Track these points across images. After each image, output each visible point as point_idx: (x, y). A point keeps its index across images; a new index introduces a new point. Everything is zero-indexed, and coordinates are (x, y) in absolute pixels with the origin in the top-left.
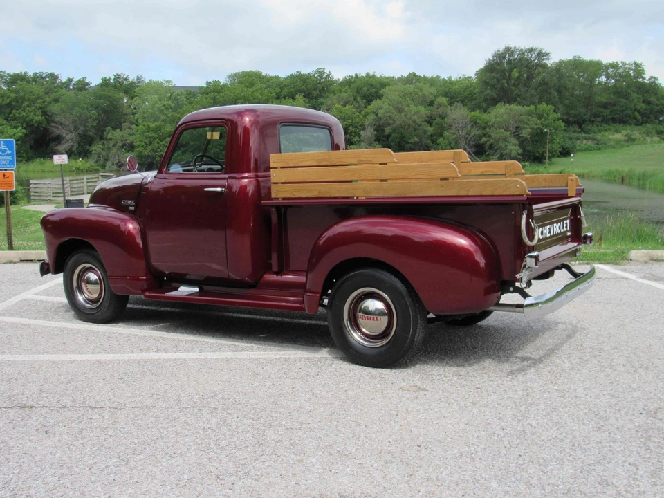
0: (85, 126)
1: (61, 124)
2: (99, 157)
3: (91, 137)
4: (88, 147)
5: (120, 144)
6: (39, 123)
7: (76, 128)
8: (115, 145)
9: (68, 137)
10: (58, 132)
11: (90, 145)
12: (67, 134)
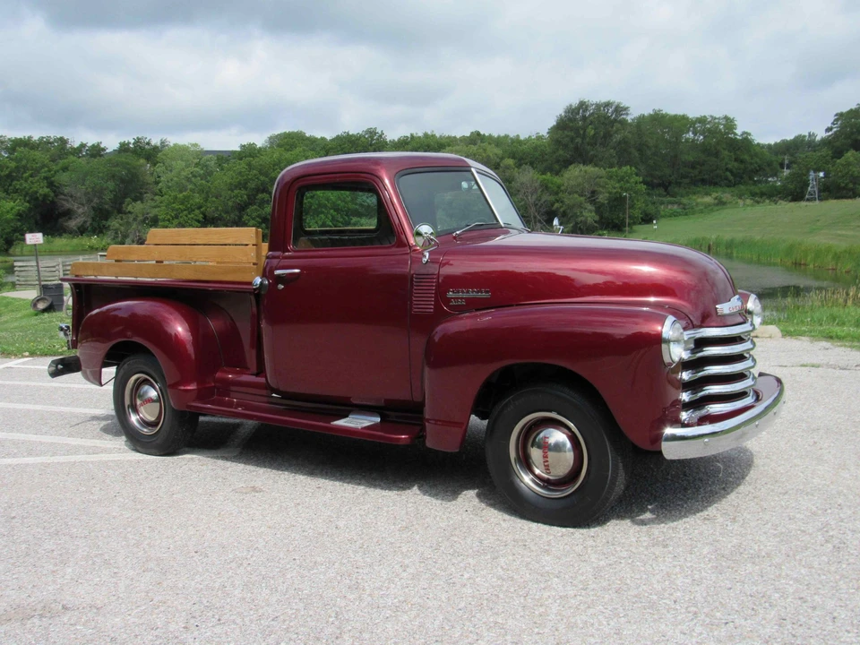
0: (100, 198)
1: (71, 196)
2: (116, 233)
3: (107, 211)
4: (104, 222)
5: (141, 218)
6: (45, 196)
7: (89, 201)
8: (135, 219)
9: (80, 211)
10: (67, 206)
11: (107, 220)
12: (78, 208)
